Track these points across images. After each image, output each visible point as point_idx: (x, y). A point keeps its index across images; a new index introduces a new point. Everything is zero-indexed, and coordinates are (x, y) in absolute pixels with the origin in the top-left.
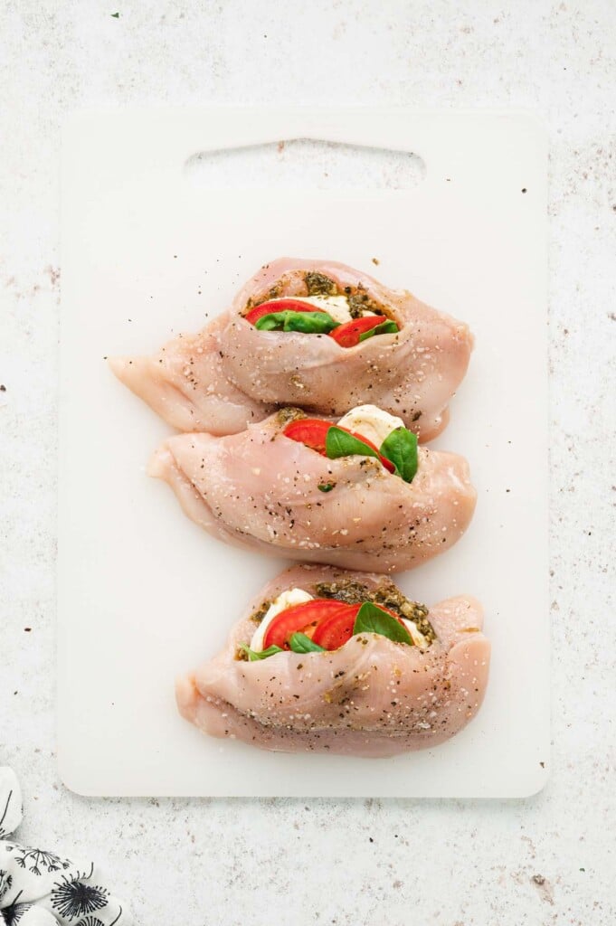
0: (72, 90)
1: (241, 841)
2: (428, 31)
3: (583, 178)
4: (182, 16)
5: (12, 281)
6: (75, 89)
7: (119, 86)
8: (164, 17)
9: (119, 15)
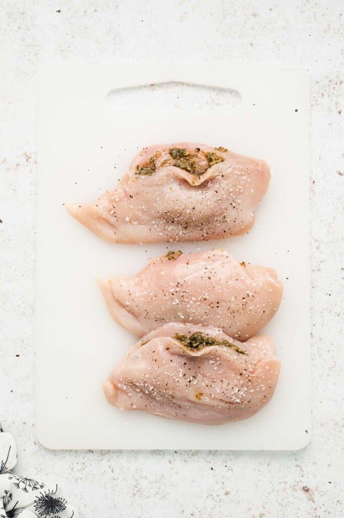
0: (35, 54)
1: (139, 471)
2: (233, 16)
3: (321, 96)
4: (96, 11)
5: (4, 161)
6: (37, 53)
7: (62, 51)
8: (85, 12)
9: (61, 11)
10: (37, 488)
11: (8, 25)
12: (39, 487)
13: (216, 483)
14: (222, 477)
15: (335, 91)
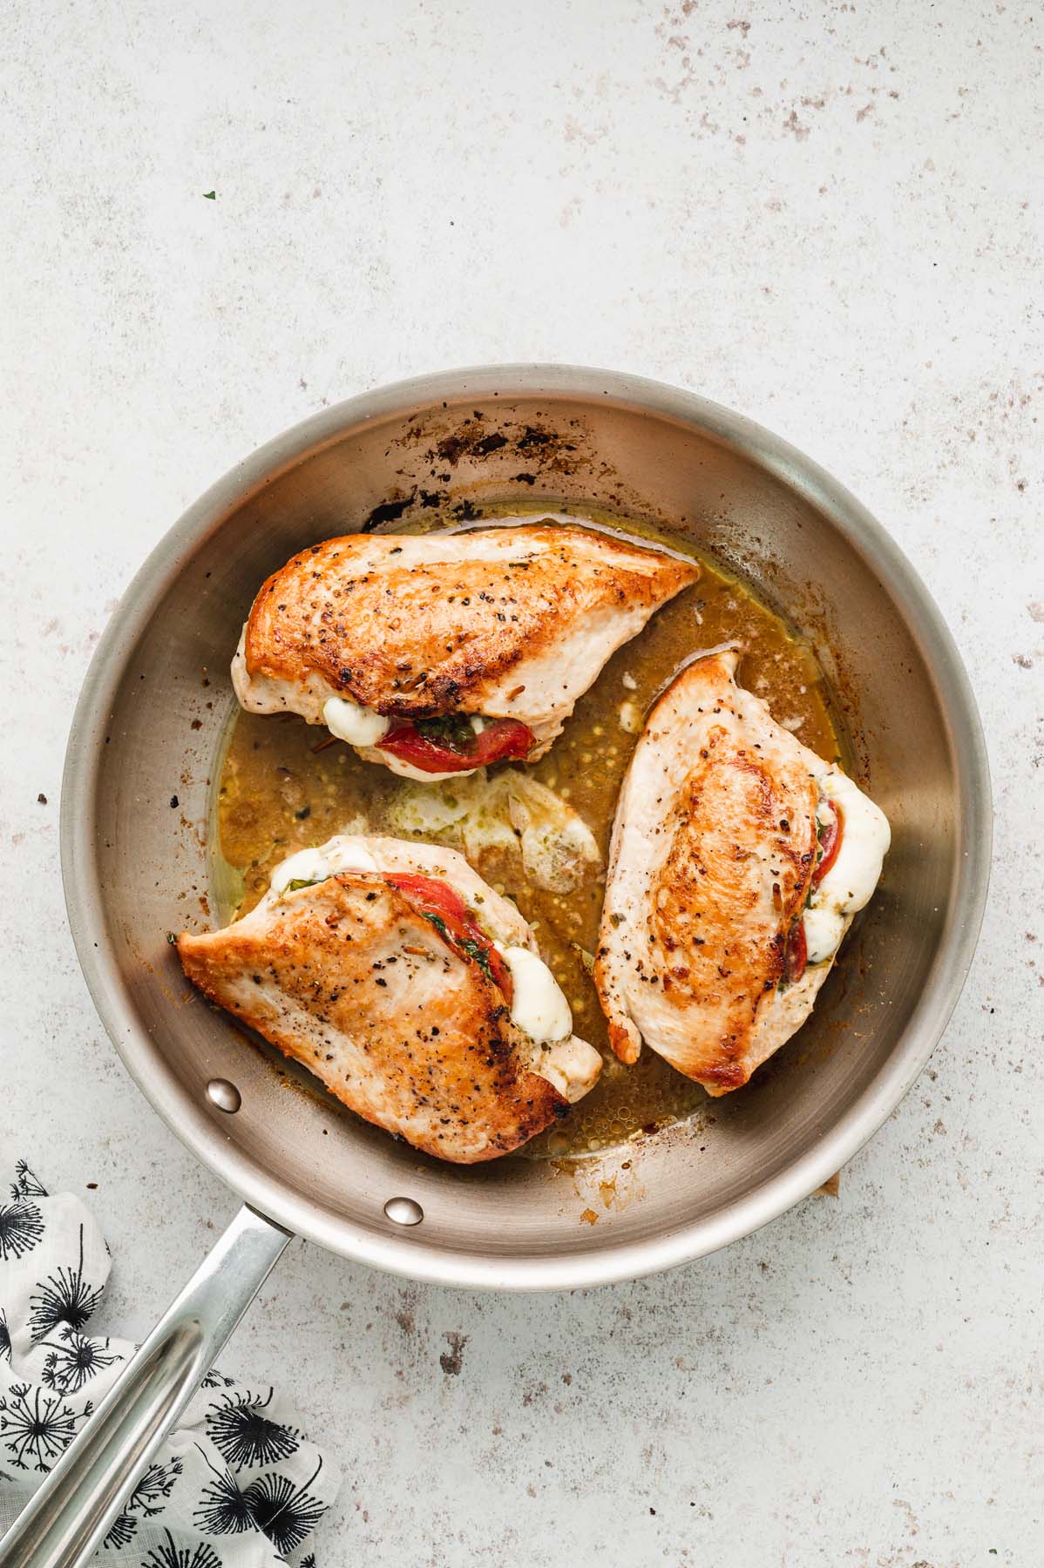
0: (144, 319)
1: (443, 1517)
2: (713, 209)
3: (968, 439)
4: (317, 194)
5: (53, 626)
6: (148, 315)
7: (220, 309)
8: (287, 197)
9: (217, 195)
10: (214, 1384)
11: (66, 236)
12: (221, 1382)
13: (665, 1552)
14: (683, 1536)
15: (1006, 425)
